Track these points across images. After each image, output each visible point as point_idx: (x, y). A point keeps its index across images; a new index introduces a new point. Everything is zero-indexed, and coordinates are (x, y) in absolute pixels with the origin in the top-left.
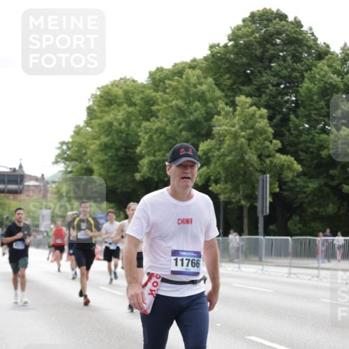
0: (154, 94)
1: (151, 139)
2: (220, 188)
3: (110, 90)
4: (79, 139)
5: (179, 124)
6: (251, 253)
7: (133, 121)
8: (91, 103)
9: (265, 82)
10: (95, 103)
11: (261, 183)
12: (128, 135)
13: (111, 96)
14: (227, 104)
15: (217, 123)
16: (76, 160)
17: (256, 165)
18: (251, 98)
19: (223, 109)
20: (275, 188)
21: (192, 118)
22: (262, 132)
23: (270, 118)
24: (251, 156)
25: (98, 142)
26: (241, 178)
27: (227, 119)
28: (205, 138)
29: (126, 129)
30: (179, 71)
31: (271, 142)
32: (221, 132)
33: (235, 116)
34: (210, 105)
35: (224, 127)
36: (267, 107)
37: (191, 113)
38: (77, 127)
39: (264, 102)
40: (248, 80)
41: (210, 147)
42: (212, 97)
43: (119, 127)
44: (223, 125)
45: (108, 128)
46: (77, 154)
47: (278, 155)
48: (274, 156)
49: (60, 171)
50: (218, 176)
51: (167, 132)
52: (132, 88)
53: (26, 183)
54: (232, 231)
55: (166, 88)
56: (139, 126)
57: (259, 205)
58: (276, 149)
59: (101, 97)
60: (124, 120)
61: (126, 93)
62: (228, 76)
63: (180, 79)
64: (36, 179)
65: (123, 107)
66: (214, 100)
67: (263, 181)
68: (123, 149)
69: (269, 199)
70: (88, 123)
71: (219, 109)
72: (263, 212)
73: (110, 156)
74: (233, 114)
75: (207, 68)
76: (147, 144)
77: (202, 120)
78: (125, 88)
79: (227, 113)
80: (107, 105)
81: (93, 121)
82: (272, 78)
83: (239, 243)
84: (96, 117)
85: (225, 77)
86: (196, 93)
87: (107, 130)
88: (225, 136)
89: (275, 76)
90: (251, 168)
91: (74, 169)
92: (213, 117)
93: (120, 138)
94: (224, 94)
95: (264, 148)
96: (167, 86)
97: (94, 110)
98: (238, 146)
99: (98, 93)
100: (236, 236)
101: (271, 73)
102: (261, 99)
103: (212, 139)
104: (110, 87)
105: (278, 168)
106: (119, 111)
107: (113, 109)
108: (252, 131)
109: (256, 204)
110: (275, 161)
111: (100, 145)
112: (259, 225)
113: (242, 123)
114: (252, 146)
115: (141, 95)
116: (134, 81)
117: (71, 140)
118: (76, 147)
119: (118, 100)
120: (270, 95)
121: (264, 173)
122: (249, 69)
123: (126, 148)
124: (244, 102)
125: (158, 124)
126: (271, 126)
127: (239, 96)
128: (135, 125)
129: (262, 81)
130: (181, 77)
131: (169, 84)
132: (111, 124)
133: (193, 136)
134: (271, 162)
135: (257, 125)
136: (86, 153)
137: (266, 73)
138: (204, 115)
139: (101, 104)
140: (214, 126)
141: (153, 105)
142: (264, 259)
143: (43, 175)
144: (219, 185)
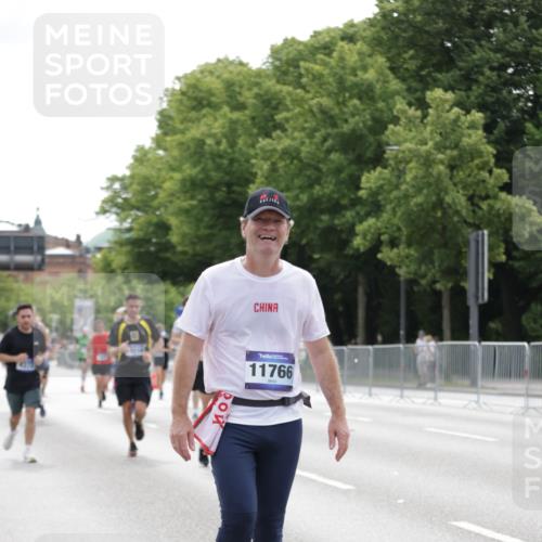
0: (279, 87)
1: (274, 168)
2: (399, 255)
3: (198, 80)
4: (144, 171)
5: (325, 140)
6: (457, 373)
7: (240, 136)
8: (165, 105)
9: (477, 62)
10: (173, 104)
11: (473, 245)
12: (232, 161)
13: (200, 91)
14: (410, 104)
15: (392, 139)
16: (138, 209)
17: (464, 212)
18: (454, 92)
19: (404, 112)
20: (498, 254)
21: (346, 128)
22: (475, 153)
23: (488, 128)
24: (457, 198)
25: (177, 176)
26: (437, 236)
27: (410, 131)
28: (371, 166)
29: (229, 150)
30: (323, 46)
31: (490, 172)
32: (400, 155)
33: (425, 125)
34: (381, 105)
35: (408, 145)
36: (482, 107)
37: (346, 121)
38: (140, 149)
39: (477, 98)
40: (447, 61)
41: (381, 182)
42: (385, 92)
43: (215, 147)
44: (405, 141)
45: (197, 151)
46: (139, 198)
47: (503, 195)
48: (496, 197)
49: (109, 229)
50: (397, 234)
51: (303, 155)
52: (241, 77)
53: (49, 252)
54: (421, 332)
55: (301, 76)
56: (253, 146)
57: (469, 285)
58: (501, 184)
59: (183, 93)
60: (225, 136)
61: (229, 85)
62: (411, 52)
63: (327, 59)
64: (67, 244)
65: (222, 112)
66: (388, 97)
67: (477, 242)
68: (224, 189)
69: (487, 276)
70: (159, 142)
71: (395, 113)
72: (477, 298)
73: (201, 201)
74: (422, 121)
75: (374, 39)
76: (266, 178)
77: (365, 132)
78: (226, 76)
79: (410, 120)
80: (194, 108)
81: (168, 138)
82: (492, 55)
83: (434, 355)
84: (174, 132)
85: (406, 56)
86: (356, 85)
87: (195, 153)
88: (408, 162)
89: (496, 51)
90: (456, 219)
91: (135, 226)
92: (386, 128)
93: (218, 168)
94: (404, 87)
95: (477, 184)
96: (303, 71)
97: (170, 118)
98: (432, 180)
99: (177, 86)
100: (428, 341)
101: (489, 45)
102: (470, 93)
103: (385, 167)
104: (199, 76)
105: (503, 219)
106: (216, 119)
107: (204, 116)
108: (455, 153)
109: (463, 284)
110: (498, 205)
111: (183, 181)
112: (471, 322)
113: (438, 138)
114: (457, 180)
115: (256, 90)
116: (241, 64)
117: (128, 173)
118: (139, 184)
119: (213, 99)
120: (487, 86)
121: (478, 227)
122: (450, 41)
123: (229, 185)
124: (441, 99)
125: (286, 142)
126: (489, 142)
127: (432, 90)
128: (245, 143)
129: (473, 60)
130: (329, 55)
131: (307, 70)
132: (201, 143)
133: (351, 162)
134: (491, 207)
135: (465, 141)
136: (155, 196)
137: (481, 46)
138: (369, 123)
139: (182, 108)
140: (388, 145)
141: (276, 108)
142: (480, 383)
143: (78, 237)
144: (395, 250)
